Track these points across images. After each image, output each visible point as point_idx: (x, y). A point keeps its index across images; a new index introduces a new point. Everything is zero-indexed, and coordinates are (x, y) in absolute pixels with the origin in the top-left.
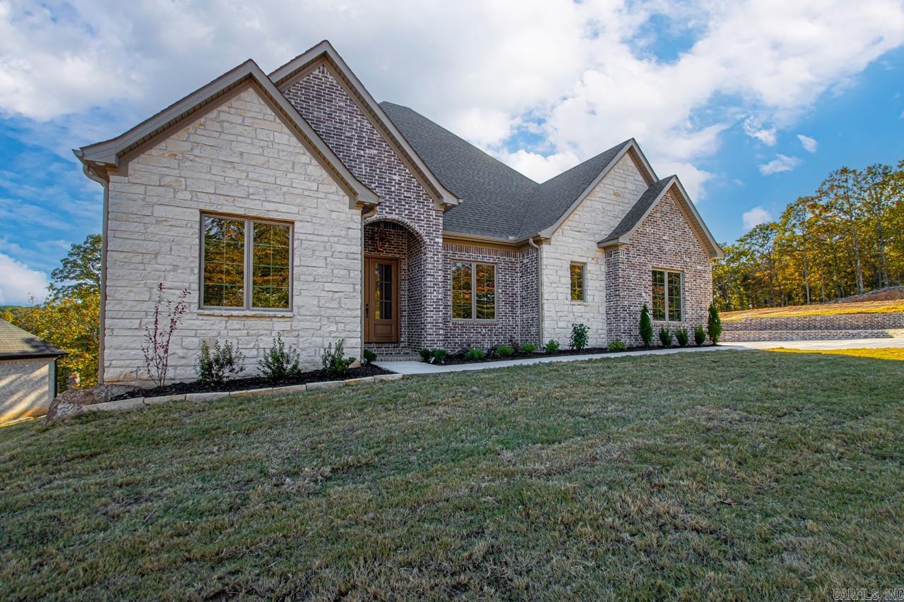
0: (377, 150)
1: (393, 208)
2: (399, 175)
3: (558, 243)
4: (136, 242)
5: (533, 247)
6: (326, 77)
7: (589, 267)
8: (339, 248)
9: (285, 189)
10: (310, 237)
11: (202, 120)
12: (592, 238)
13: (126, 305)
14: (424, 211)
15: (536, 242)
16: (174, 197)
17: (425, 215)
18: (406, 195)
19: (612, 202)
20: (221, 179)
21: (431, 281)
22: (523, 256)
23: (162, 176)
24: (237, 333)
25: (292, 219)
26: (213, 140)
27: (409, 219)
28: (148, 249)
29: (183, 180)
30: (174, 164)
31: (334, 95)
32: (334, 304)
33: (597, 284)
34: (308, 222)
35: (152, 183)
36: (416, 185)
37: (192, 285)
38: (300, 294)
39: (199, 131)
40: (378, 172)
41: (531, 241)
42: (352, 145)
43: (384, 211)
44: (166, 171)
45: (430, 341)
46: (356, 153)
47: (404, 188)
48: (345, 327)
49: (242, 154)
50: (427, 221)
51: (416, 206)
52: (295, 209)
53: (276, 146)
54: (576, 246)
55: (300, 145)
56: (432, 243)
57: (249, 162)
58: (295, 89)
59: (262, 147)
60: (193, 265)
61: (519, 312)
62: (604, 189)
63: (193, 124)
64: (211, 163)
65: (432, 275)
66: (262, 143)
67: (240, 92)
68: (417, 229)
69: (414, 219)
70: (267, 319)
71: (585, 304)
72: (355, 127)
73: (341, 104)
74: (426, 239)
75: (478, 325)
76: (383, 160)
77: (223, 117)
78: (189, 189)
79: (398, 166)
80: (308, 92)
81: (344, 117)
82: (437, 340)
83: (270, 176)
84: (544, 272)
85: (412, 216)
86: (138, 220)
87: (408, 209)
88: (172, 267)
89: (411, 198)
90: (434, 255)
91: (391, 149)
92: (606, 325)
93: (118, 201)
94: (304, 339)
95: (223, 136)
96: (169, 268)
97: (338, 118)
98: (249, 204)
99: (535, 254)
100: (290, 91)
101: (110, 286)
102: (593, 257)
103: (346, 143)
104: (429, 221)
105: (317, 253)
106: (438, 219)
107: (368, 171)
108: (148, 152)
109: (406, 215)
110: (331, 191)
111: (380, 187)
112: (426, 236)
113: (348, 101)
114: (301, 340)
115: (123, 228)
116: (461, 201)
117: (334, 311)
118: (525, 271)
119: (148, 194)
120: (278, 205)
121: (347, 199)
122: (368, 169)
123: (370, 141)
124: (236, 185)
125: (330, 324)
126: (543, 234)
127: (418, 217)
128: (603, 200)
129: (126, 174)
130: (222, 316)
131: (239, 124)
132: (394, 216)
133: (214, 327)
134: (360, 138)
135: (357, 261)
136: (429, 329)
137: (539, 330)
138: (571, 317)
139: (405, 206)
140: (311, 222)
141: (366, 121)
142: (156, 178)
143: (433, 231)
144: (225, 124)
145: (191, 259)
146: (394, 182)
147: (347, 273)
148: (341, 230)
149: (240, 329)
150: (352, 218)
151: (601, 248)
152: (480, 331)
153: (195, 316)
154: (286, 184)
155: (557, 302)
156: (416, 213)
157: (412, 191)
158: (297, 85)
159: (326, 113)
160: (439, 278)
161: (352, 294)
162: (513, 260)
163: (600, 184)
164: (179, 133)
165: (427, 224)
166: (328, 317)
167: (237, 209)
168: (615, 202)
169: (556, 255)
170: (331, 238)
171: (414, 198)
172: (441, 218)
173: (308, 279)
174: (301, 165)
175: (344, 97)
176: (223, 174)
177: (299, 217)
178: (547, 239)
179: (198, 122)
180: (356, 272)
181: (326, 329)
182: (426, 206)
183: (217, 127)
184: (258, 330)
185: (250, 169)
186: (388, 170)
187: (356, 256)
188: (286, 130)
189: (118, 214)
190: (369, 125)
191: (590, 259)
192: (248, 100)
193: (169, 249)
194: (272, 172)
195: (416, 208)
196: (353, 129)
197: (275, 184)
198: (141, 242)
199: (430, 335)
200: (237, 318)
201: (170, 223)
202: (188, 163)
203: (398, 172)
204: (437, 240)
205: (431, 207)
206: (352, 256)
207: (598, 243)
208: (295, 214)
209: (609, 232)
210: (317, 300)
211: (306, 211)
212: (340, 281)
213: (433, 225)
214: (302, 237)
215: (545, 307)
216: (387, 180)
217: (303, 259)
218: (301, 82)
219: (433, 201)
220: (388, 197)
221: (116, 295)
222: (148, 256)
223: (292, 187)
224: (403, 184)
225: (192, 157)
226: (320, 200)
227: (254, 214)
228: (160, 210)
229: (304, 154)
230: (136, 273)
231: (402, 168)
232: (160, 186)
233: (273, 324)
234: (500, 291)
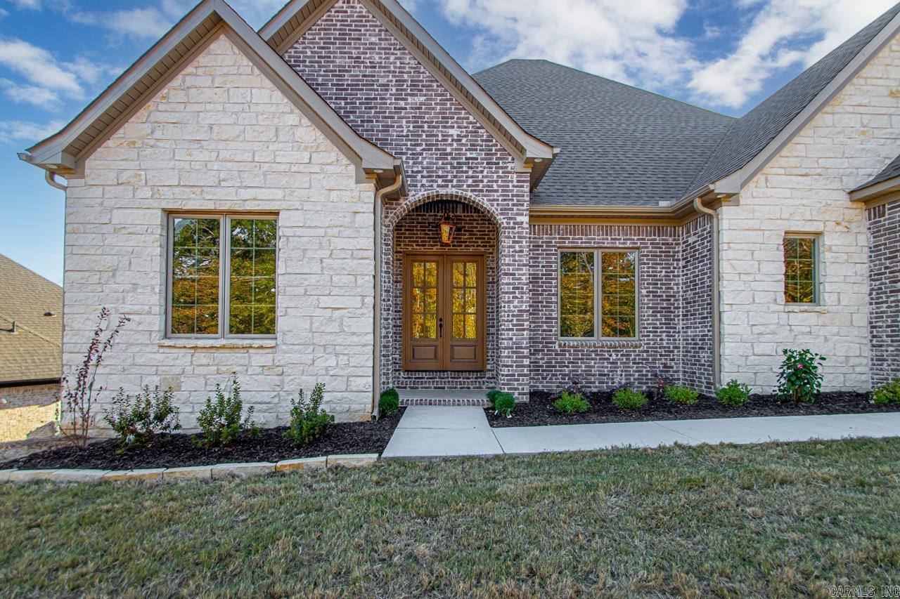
0: (425, 95)
1: (449, 178)
2: (459, 127)
3: (757, 201)
4: (94, 257)
5: (704, 215)
6: (353, 7)
7: (827, 240)
8: (340, 243)
9: (265, 167)
10: (299, 232)
11: (165, 91)
12: (837, 185)
13: (84, 336)
14: (498, 177)
15: (705, 204)
16: (134, 196)
17: (500, 183)
18: (469, 155)
19: (884, 111)
20: (186, 165)
21: (510, 284)
22: (688, 232)
23: (121, 171)
24: (204, 370)
25: (276, 208)
26: (177, 114)
27: (475, 191)
28: (105, 266)
29: (143, 173)
30: (134, 154)
31: (363, 29)
32: (334, 327)
33: (849, 270)
34: (297, 209)
35: (110, 183)
36: (485, 138)
37: (153, 308)
38: (286, 314)
39: (161, 107)
40: (426, 129)
41: (698, 203)
42: (388, 96)
43: (435, 185)
44: (124, 165)
45: (507, 375)
46: (393, 106)
47: (465, 145)
48: (348, 360)
49: (211, 127)
50: (503, 191)
51: (486, 171)
52: (279, 194)
53: (253, 108)
54: (798, 202)
55: (286, 100)
56: (512, 225)
57: (219, 137)
58: (312, 34)
59: (236, 113)
60: (154, 282)
61: (681, 326)
62: (867, 88)
63: (154, 99)
64: (174, 146)
65: (511, 274)
66: (237, 108)
67: (209, 44)
68: (487, 205)
69: (482, 191)
70: (242, 351)
71: (817, 309)
72: (392, 69)
73: (373, 39)
74: (501, 219)
75: (603, 347)
76: (433, 109)
77: (190, 81)
78: (150, 183)
79: (455, 113)
80: (328, 34)
81: (377, 57)
82: (519, 375)
83: (245, 151)
84: (724, 255)
85: (478, 186)
86: (95, 230)
87: (472, 177)
88: (130, 286)
89: (477, 159)
90: (514, 242)
91: (446, 90)
92: (869, 347)
93: (75, 210)
94: (291, 377)
95: (190, 108)
96: (128, 287)
97: (368, 61)
98: (220, 194)
99: (708, 226)
100: (305, 38)
101: (68, 314)
102: (840, 219)
103: (378, 95)
104: (507, 191)
105: (309, 254)
106: (522, 186)
107: (411, 129)
108: (105, 144)
109: (468, 186)
110: (329, 161)
111: (429, 150)
112: (502, 214)
113: (383, 33)
114: (287, 379)
115: (81, 242)
116: (557, 150)
117: (333, 338)
118: (692, 256)
119: (106, 196)
120: (257, 190)
121: (352, 168)
122: (411, 125)
123: (414, 85)
124: (205, 170)
125: (327, 356)
126: (720, 187)
127: (488, 186)
128: (861, 109)
129: (82, 176)
130: (185, 347)
131: (209, 87)
132: (451, 190)
133: (178, 362)
134: (400, 82)
135: (367, 261)
136: (506, 357)
137: (713, 357)
138: (784, 334)
139: (467, 172)
140: (302, 209)
141: (408, 57)
142: (113, 175)
143: (513, 205)
144: (192, 91)
145: (152, 274)
146: (450, 139)
147: (353, 280)
148: (345, 217)
149: (208, 365)
150: (359, 197)
151: (859, 201)
152: (607, 356)
153: (156, 348)
154: (267, 160)
155: (754, 307)
156: (485, 180)
157: (478, 148)
158: (313, 28)
159: (352, 58)
160: (524, 277)
161: (358, 312)
162: (670, 240)
163: (855, 80)
164: (138, 114)
165: (504, 196)
166: (324, 346)
167: (206, 203)
168: (892, 111)
169: (751, 224)
170: (328, 230)
171: (482, 159)
172: (525, 184)
173: (297, 292)
174: (287, 129)
175: (377, 29)
176: (188, 158)
177: (285, 205)
178: (729, 196)
179: (160, 94)
180: (367, 278)
181: (320, 364)
182: (502, 168)
183: (181, 97)
184: (230, 365)
185: (221, 145)
186: (441, 122)
187: (365, 254)
188: (268, 83)
189: (75, 225)
190: (412, 62)
191: (831, 225)
192: (219, 52)
193: (128, 263)
194: (248, 146)
195: (485, 173)
196: (389, 72)
197: (253, 161)
198: (98, 258)
199: (507, 366)
200: (204, 350)
201: (129, 231)
202: (149, 151)
203: (457, 123)
204: (519, 219)
205: (509, 169)
206: (361, 254)
207: (851, 193)
208: (280, 200)
209: (877, 170)
210: (308, 322)
211: (295, 194)
212: (342, 292)
213: (513, 196)
214: (288, 232)
215: (726, 318)
216: (440, 138)
217: (289, 263)
218: (319, 22)
219: (513, 159)
220: (440, 162)
221: (74, 325)
222: (105, 275)
223: (275, 162)
224: (464, 140)
225: (152, 142)
226: (313, 176)
227: (226, 207)
228: (118, 217)
229: (292, 112)
230: (94, 296)
231: (463, 116)
232: (118, 184)
233: (250, 357)
234: (644, 292)
